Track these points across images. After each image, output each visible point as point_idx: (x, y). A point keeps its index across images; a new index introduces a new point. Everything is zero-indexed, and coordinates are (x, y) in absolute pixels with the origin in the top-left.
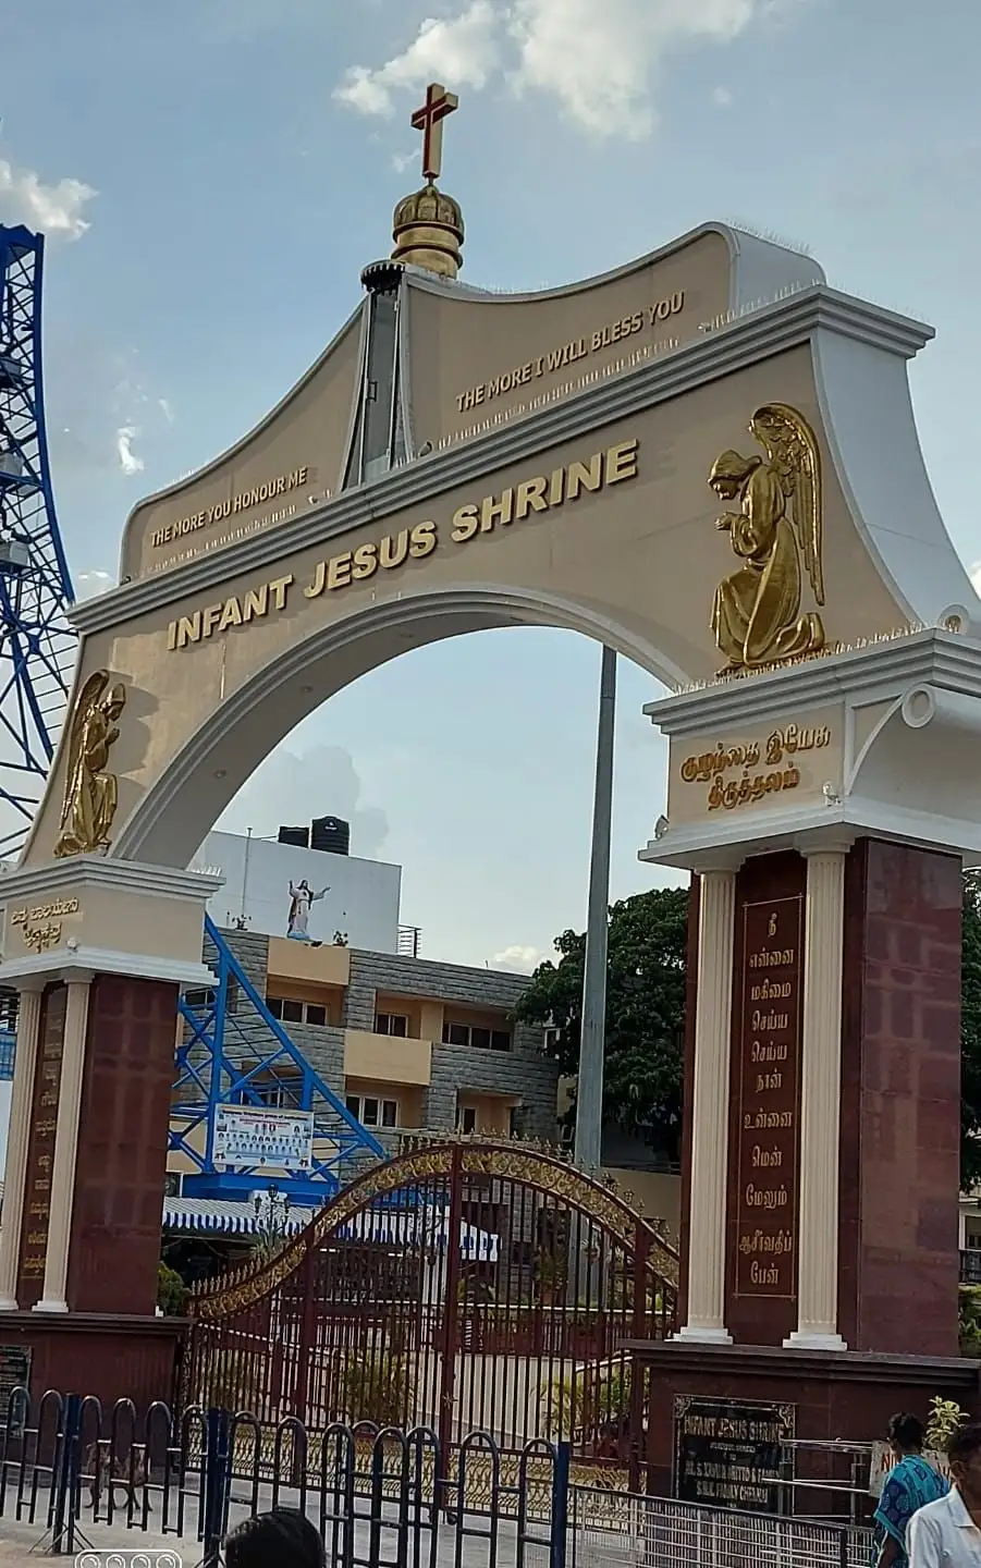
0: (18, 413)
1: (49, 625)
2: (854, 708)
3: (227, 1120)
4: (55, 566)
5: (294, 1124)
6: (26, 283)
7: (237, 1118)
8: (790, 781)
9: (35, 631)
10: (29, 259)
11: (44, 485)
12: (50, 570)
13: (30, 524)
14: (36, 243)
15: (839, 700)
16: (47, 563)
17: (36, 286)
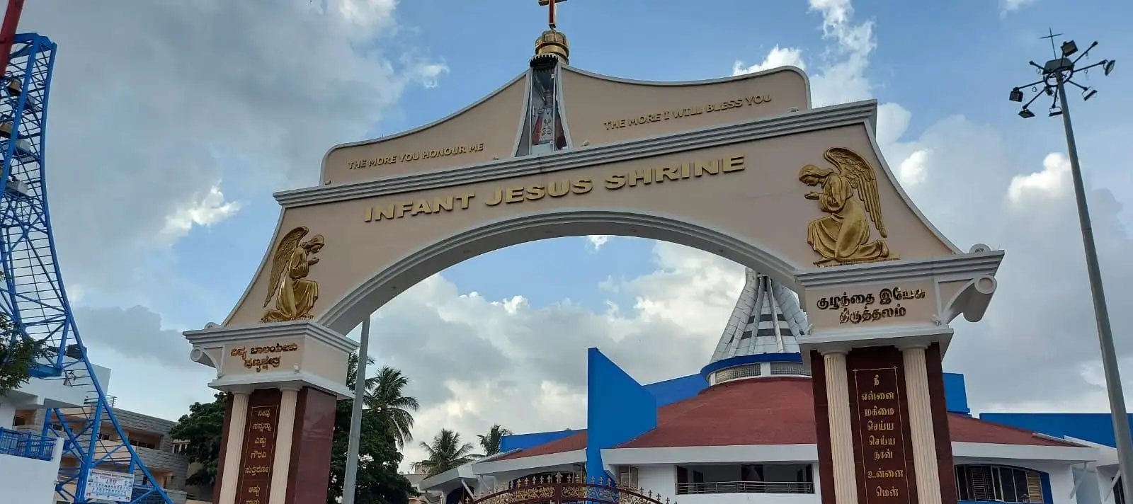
0: (30, 121)
1: (35, 225)
2: (939, 283)
3: (94, 476)
4: (41, 198)
5: (125, 480)
6: (45, 63)
7: (98, 476)
8: (900, 312)
9: (26, 227)
10: (47, 53)
11: (39, 159)
12: (38, 199)
13: (31, 175)
14: (53, 47)
15: (930, 278)
16: (37, 196)
17: (49, 66)
